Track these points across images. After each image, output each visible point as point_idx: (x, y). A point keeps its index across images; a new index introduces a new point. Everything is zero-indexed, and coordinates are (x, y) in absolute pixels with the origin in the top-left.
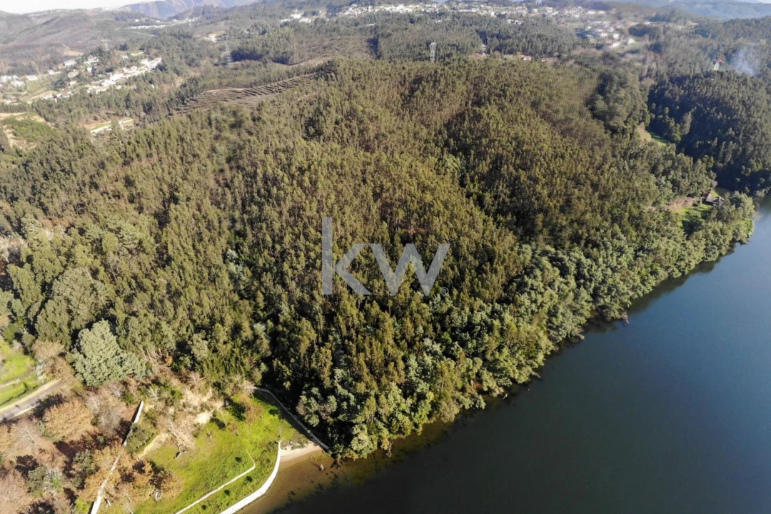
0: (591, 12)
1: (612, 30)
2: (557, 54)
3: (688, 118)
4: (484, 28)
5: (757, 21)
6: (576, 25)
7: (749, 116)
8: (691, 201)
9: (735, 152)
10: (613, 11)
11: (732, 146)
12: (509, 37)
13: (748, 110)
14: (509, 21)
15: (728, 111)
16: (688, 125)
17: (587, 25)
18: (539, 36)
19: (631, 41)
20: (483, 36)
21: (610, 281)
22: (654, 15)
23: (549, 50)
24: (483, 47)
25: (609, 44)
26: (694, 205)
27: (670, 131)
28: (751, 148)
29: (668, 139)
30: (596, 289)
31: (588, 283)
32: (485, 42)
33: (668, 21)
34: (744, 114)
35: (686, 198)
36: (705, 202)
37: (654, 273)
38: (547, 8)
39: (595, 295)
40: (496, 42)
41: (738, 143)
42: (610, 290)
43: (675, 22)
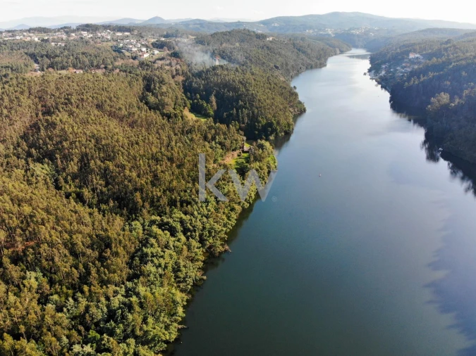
0: (119, 34)
1: (139, 45)
2: (103, 66)
3: (213, 99)
4: (32, 50)
5: (229, 33)
6: (110, 44)
7: (247, 90)
8: (236, 153)
9: (248, 115)
10: (136, 32)
11: (246, 111)
12: (56, 56)
13: (245, 87)
14: (53, 44)
15: (235, 89)
16: (214, 103)
17: (120, 43)
18: (83, 53)
19: (156, 52)
20: (33, 57)
21: (208, 226)
22: (165, 33)
23: (95, 64)
24: (36, 66)
25: (140, 56)
26: (238, 156)
27: (206, 110)
28: (256, 111)
29: (206, 115)
30: (201, 236)
31: (194, 234)
32: (36, 61)
33: (176, 37)
34: (244, 90)
35: (232, 153)
36: (244, 152)
37: (233, 209)
38: (83, 32)
39: (202, 241)
40: (47, 61)
41: (248, 109)
42: (210, 232)
43: (181, 37)
